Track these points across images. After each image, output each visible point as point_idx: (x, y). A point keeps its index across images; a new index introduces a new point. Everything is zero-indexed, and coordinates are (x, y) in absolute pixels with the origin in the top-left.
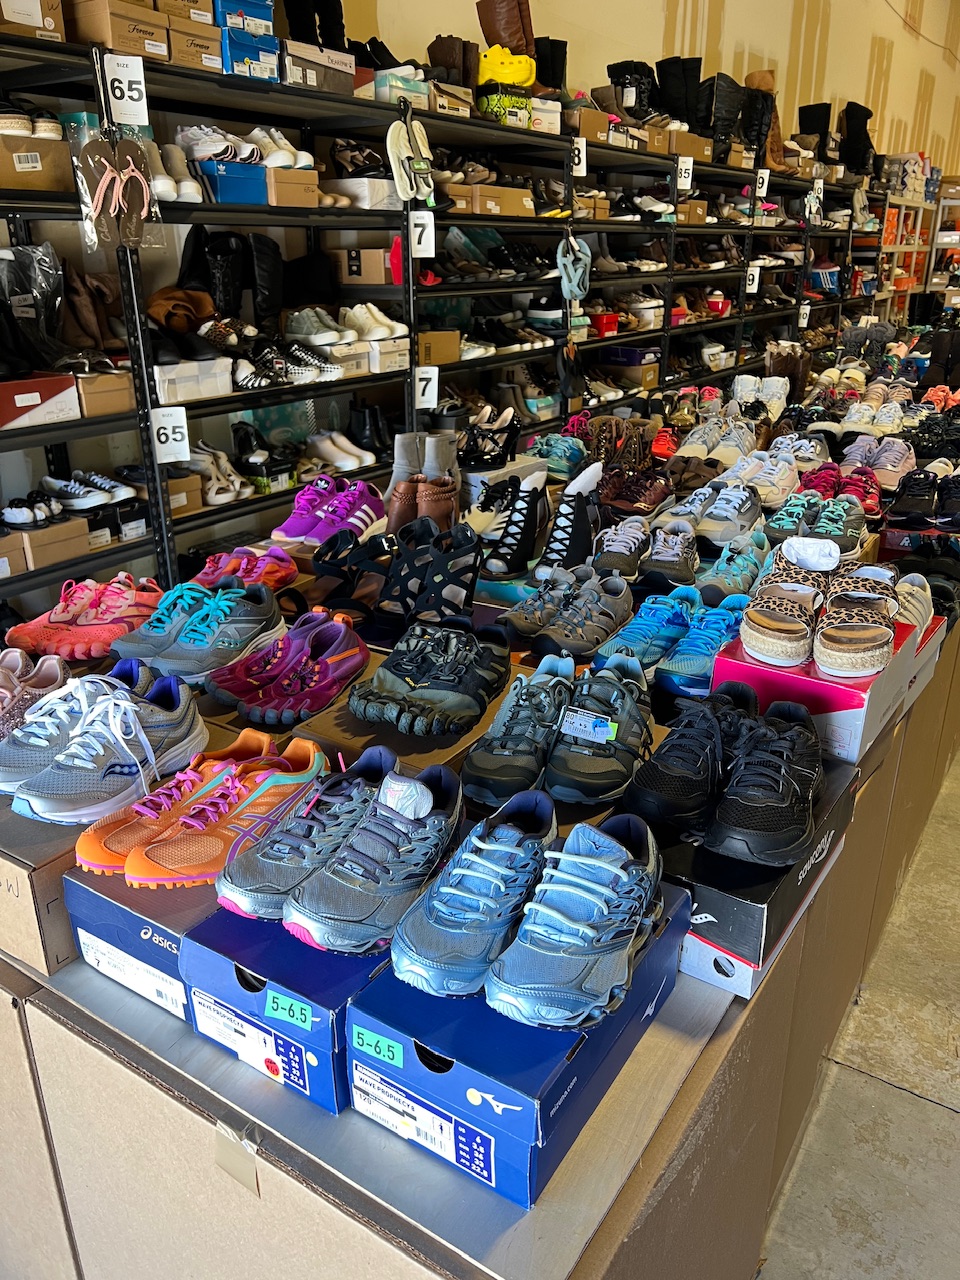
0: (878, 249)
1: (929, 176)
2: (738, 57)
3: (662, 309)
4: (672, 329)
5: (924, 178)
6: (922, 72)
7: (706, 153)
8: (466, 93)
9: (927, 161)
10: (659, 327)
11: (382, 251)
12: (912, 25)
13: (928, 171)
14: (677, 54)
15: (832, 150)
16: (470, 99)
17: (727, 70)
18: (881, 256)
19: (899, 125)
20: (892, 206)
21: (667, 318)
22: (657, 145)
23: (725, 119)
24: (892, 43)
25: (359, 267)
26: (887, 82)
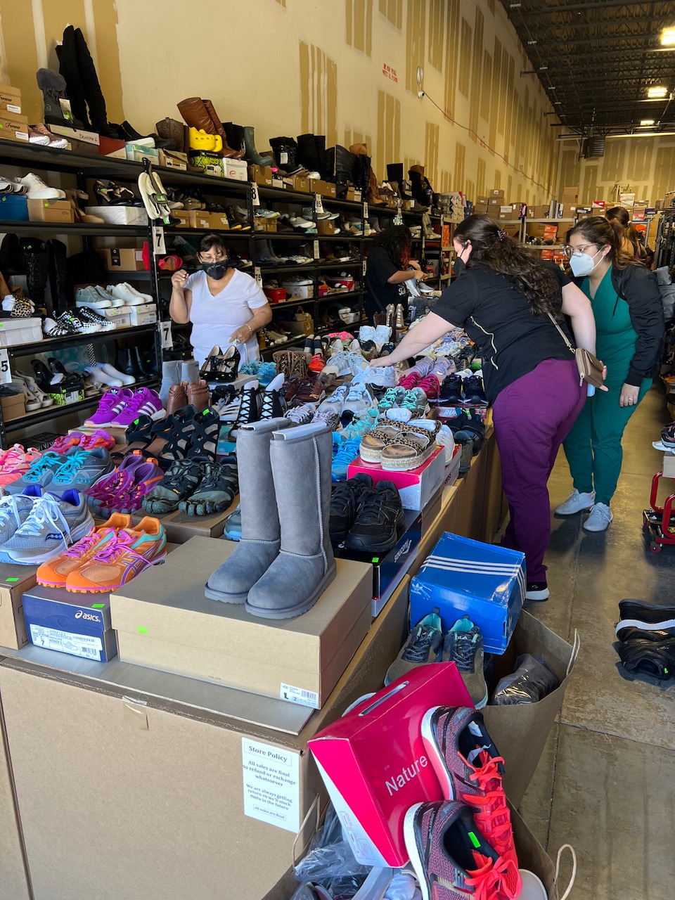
0: (440, 249)
1: (466, 206)
2: (347, 134)
3: (312, 286)
4: (320, 298)
5: (463, 207)
6: (457, 144)
7: (332, 192)
8: (184, 156)
9: (464, 197)
10: (311, 297)
11: (133, 250)
12: (449, 115)
13: (465, 203)
14: (311, 133)
15: (407, 190)
16: (186, 160)
17: (341, 143)
18: (442, 253)
19: (446, 175)
20: (445, 223)
21: (316, 291)
22: (303, 186)
23: (343, 172)
24: (438, 127)
25: (119, 260)
26: (437, 149)
